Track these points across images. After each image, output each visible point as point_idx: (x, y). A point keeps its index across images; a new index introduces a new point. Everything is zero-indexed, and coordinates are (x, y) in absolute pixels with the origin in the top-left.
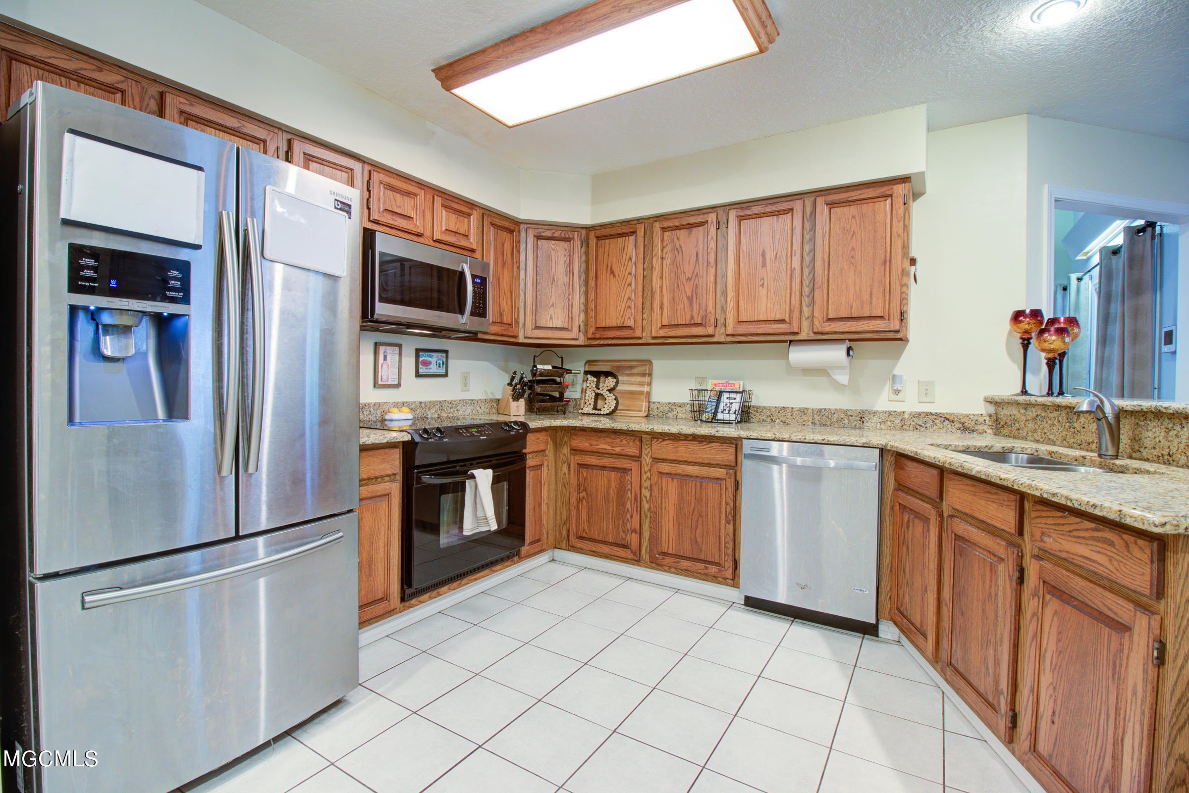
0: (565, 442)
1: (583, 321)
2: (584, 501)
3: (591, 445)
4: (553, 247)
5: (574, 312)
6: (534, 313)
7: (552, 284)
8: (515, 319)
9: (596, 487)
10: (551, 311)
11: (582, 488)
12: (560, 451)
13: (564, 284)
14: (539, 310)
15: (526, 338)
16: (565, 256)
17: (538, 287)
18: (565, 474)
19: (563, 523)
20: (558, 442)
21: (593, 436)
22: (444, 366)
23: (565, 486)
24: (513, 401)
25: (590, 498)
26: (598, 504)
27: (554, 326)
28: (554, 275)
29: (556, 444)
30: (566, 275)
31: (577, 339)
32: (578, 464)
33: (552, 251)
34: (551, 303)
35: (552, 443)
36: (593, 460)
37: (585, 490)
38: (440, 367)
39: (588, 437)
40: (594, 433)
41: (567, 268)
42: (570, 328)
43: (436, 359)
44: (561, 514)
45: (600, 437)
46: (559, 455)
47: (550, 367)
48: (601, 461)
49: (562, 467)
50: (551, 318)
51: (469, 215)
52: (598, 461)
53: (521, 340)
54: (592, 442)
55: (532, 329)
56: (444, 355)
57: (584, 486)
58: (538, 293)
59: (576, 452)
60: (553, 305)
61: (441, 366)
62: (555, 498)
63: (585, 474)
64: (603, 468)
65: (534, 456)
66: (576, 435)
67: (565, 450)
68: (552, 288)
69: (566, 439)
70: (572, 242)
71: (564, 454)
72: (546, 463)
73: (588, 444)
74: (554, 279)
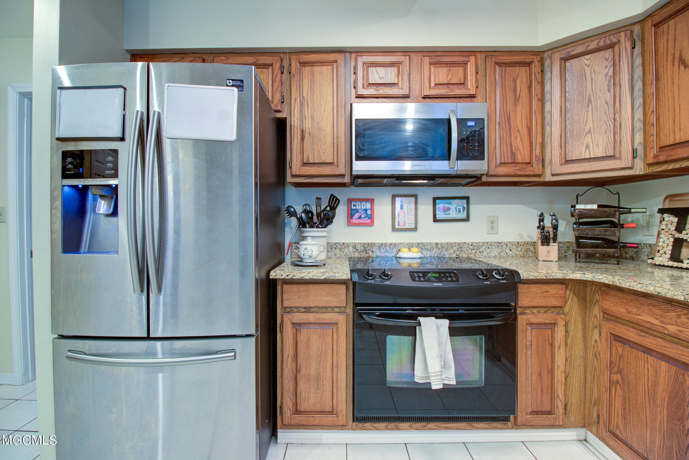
0: (597, 301)
1: (640, 143)
2: (618, 386)
3: (629, 312)
4: (588, 62)
5: (623, 134)
6: (563, 145)
7: (588, 106)
8: (536, 156)
9: (635, 374)
10: (588, 139)
11: (616, 369)
12: (590, 311)
13: (606, 103)
14: (570, 141)
15: (553, 175)
16: (606, 67)
17: (568, 115)
18: (596, 341)
19: (593, 402)
20: (588, 299)
21: (631, 300)
22: (465, 211)
23: (596, 356)
24: (542, 245)
25: (626, 386)
26: (639, 401)
27: (592, 156)
28: (590, 96)
29: (586, 301)
30: (609, 90)
31: (631, 168)
32: (611, 333)
33: (586, 68)
34: (587, 129)
35: (575, 299)
36: (632, 335)
37: (620, 372)
38: (459, 212)
39: (625, 301)
40: (633, 297)
41: (609, 81)
42: (617, 155)
43: (455, 206)
44: (592, 390)
45: (642, 304)
46: (589, 316)
47: (595, 207)
48: (643, 339)
49: (592, 331)
50: (587, 147)
51: (465, 63)
52: (638, 337)
53: (548, 178)
54: (630, 309)
55: (561, 165)
56: (465, 201)
57: (618, 367)
58: (568, 122)
59: (609, 317)
60: (590, 132)
61: (462, 211)
62: (582, 368)
63: (620, 350)
64: (647, 351)
65: (543, 311)
66: (608, 294)
67: (596, 311)
68: (587, 111)
69: (597, 297)
70: (616, 47)
71: (596, 316)
72: (561, 323)
73: (624, 311)
74: (590, 100)
